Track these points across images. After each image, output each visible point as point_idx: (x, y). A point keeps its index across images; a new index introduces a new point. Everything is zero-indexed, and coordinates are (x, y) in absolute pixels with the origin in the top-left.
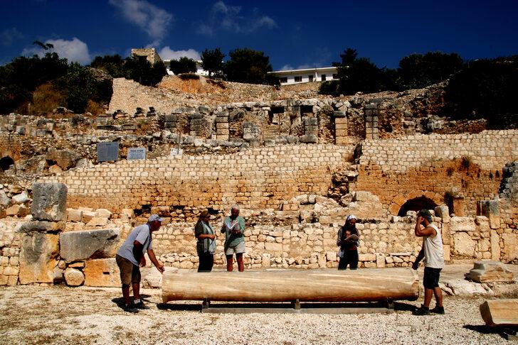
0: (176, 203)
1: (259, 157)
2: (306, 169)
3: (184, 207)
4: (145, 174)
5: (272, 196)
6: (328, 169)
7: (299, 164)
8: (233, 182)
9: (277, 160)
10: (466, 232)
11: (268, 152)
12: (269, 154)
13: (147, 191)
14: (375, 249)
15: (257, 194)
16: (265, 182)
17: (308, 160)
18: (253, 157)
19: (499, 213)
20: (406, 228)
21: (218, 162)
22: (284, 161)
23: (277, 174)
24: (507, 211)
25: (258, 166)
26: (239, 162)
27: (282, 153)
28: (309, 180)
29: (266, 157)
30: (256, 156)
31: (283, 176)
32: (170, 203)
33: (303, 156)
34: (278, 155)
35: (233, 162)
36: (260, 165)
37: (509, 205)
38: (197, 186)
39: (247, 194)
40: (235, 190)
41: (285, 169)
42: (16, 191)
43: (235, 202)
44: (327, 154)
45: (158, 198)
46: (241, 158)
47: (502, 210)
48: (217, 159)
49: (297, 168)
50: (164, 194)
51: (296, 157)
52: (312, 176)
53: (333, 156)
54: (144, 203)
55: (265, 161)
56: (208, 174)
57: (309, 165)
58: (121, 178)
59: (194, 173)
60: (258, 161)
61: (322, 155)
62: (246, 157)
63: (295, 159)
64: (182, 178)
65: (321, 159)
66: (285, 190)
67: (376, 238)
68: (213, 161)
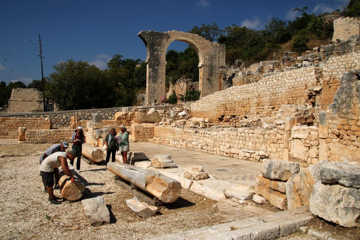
0: (233, 114)
1: (268, 82)
2: (293, 88)
3: (235, 116)
4: (222, 99)
5: (274, 108)
6: (306, 86)
7: (288, 84)
8: (255, 100)
9: (277, 83)
10: (301, 139)
11: (272, 78)
12: (273, 80)
13: (223, 108)
14: (247, 147)
15: (266, 107)
16: (270, 99)
17: (294, 81)
18: (265, 83)
19: (327, 124)
20: (263, 134)
21: (249, 88)
22: (280, 84)
23: (277, 93)
24: (334, 122)
25: (267, 89)
26: (259, 87)
27: (280, 78)
28: (294, 95)
29: (271, 82)
30: (266, 82)
31: (280, 94)
32: (230, 114)
33: (291, 78)
34: (277, 80)
35: (255, 87)
36: (268, 88)
37: (336, 116)
38: (241, 104)
39: (262, 107)
40: (256, 105)
41: (281, 89)
42: (179, 111)
43: (256, 113)
44: (306, 74)
45: (226, 112)
46: (259, 85)
47: (330, 121)
48: (249, 87)
49: (287, 87)
50: (229, 109)
51: (287, 79)
52: (296, 92)
53: (310, 76)
54: (222, 114)
55: (270, 85)
56: (245, 96)
57: (294, 85)
58: (214, 102)
59: (239, 96)
60: (267, 85)
61: (303, 75)
62: (261, 84)
63: (287, 81)
64: (235, 100)
65: (302, 79)
66: (281, 103)
67: (247, 139)
68: (247, 88)
